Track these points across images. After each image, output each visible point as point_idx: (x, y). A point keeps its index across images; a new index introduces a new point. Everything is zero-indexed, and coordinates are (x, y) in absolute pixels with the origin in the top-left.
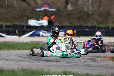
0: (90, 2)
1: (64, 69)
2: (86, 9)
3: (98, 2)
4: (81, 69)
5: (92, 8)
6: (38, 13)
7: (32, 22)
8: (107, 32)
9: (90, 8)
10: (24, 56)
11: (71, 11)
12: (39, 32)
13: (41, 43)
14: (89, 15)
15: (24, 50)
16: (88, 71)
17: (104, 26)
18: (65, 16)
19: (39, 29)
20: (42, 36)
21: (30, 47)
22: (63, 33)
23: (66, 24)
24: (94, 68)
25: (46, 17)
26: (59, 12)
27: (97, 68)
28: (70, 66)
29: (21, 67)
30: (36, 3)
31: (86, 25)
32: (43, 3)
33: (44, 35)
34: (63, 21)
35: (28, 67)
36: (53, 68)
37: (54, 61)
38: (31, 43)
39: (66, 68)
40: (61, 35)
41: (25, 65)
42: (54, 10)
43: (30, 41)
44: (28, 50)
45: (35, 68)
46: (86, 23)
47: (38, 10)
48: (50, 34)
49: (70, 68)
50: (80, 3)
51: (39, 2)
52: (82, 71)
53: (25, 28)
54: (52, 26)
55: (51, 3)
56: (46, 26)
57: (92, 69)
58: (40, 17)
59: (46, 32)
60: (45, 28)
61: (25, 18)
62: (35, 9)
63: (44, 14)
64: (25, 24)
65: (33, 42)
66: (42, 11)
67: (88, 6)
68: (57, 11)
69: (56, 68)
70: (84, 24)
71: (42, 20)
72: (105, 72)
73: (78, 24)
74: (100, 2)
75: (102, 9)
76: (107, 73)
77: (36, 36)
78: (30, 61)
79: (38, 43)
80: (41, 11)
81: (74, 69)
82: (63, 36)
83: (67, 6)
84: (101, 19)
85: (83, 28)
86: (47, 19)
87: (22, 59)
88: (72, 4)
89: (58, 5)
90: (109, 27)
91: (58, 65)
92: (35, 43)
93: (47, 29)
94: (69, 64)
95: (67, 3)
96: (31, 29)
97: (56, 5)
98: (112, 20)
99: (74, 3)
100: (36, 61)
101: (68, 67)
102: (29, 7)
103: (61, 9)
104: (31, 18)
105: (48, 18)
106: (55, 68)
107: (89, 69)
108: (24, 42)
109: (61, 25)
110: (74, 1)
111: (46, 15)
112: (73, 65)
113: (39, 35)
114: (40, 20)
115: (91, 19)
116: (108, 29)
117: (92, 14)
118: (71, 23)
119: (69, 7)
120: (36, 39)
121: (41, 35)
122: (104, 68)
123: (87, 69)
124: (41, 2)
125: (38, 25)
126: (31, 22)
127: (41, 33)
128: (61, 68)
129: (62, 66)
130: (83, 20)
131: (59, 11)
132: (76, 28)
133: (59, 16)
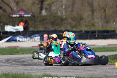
0: (64, 7)
1: (43, 72)
2: (59, 14)
3: (71, 7)
4: (59, 71)
5: (65, 12)
6: (14, 19)
7: (9, 28)
8: (80, 36)
9: (64, 13)
10: (3, 61)
11: (45, 16)
12: (16, 37)
13: (18, 48)
14: (62, 20)
15: (2, 55)
16: (67, 73)
17: (78, 30)
18: (40, 22)
19: (15, 34)
20: (19, 41)
21: (8, 52)
22: (39, 37)
23: (41, 29)
24: (71, 70)
25: (22, 23)
26: (34, 18)
27: (75, 70)
28: (48, 69)
29: (2, 71)
30: (12, 9)
31: (60, 29)
32: (18, 9)
33: (21, 40)
34: (38, 26)
35: (9, 71)
36: (33, 72)
37: (32, 65)
38: (8, 48)
39: (45, 72)
40: (37, 40)
41: (5, 70)
42: (29, 16)
43: (7, 46)
44: (6, 55)
45: (15, 72)
46: (60, 27)
47: (14, 16)
48: (26, 39)
49: (48, 71)
50: (54, 8)
51: (15, 9)
52: (60, 74)
53: (1, 34)
54: (27, 31)
55: (26, 9)
56: (22, 31)
57: (70, 72)
58: (16, 23)
59: (22, 37)
60: (21, 33)
61: (1, 24)
62: (11, 15)
63: (20, 20)
64: (2, 30)
65: (10, 47)
66: (18, 17)
67: (62, 11)
68: (32, 16)
69: (36, 72)
70: (58, 28)
71: (18, 25)
72: (82, 74)
73: (53, 29)
74: (73, 7)
75: (74, 13)
76: (85, 75)
77: (13, 41)
78: (9, 66)
79: (15, 48)
80: (16, 17)
81: (53, 72)
82: (39, 40)
83: (41, 11)
84: (74, 23)
85: (57, 32)
86: (22, 25)
87: (2, 64)
88: (46, 9)
89: (33, 11)
90: (82, 31)
91: (37, 69)
92: (12, 48)
93: (23, 34)
94: (48, 67)
95: (41, 9)
96: (8, 35)
97: (31, 11)
98: (84, 24)
99: (48, 9)
100: (15, 66)
101: (46, 70)
102: (5, 14)
103: (36, 15)
104: (7, 25)
105: (24, 24)
106: (34, 72)
107: (67, 71)
108: (2, 47)
109: (36, 30)
110: (48, 7)
111: (22, 21)
112: (51, 68)
113: (16, 41)
114: (16, 25)
115: (65, 24)
116: (81, 33)
117: (66, 19)
118: (46, 28)
119: (44, 13)
120: (13, 44)
121: (17, 40)
122: (82, 69)
123: (66, 71)
124: (17, 8)
125: (14, 31)
126: (7, 28)
127: (18, 39)
128: (40, 71)
129: (41, 69)
130: (57, 25)
131: (34, 16)
132: (51, 32)
133: (34, 22)
